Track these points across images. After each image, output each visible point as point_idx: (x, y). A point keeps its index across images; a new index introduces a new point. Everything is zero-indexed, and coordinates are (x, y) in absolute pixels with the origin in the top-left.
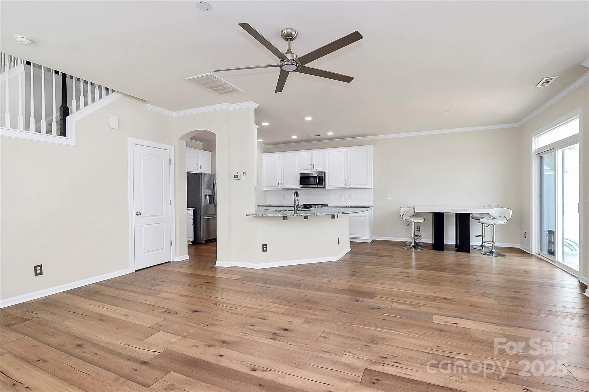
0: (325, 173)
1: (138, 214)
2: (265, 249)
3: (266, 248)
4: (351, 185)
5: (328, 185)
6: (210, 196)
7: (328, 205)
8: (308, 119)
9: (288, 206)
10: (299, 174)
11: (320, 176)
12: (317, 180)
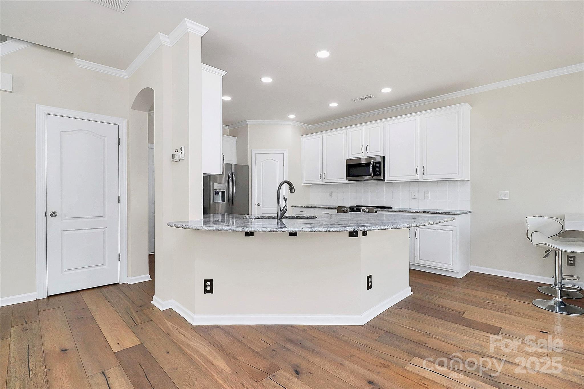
0: (384, 157)
1: (54, 215)
2: (208, 288)
3: (211, 286)
4: (427, 175)
5: (390, 177)
6: (223, 192)
7: (391, 208)
8: (323, 54)
9: (328, 208)
10: (346, 160)
11: (375, 162)
12: (371, 169)
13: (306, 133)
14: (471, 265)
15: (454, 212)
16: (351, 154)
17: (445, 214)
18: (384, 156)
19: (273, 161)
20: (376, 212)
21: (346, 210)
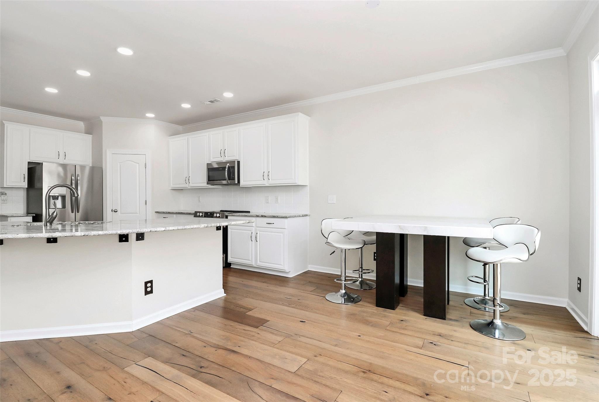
4: (271, 180)
5: (244, 181)
7: (249, 212)
10: (207, 164)
11: (231, 167)
12: (226, 174)
13: (175, 133)
14: (309, 264)
15: (284, 215)
16: (212, 158)
17: (277, 217)
18: (238, 161)
19: (134, 163)
20: (227, 217)
21: (201, 214)
